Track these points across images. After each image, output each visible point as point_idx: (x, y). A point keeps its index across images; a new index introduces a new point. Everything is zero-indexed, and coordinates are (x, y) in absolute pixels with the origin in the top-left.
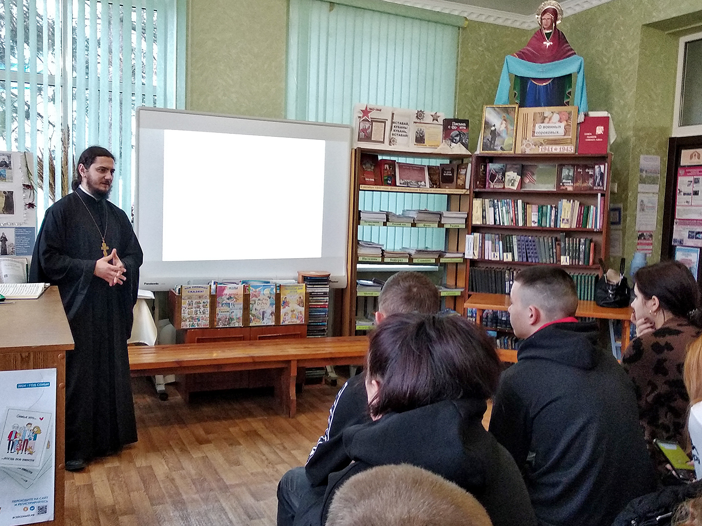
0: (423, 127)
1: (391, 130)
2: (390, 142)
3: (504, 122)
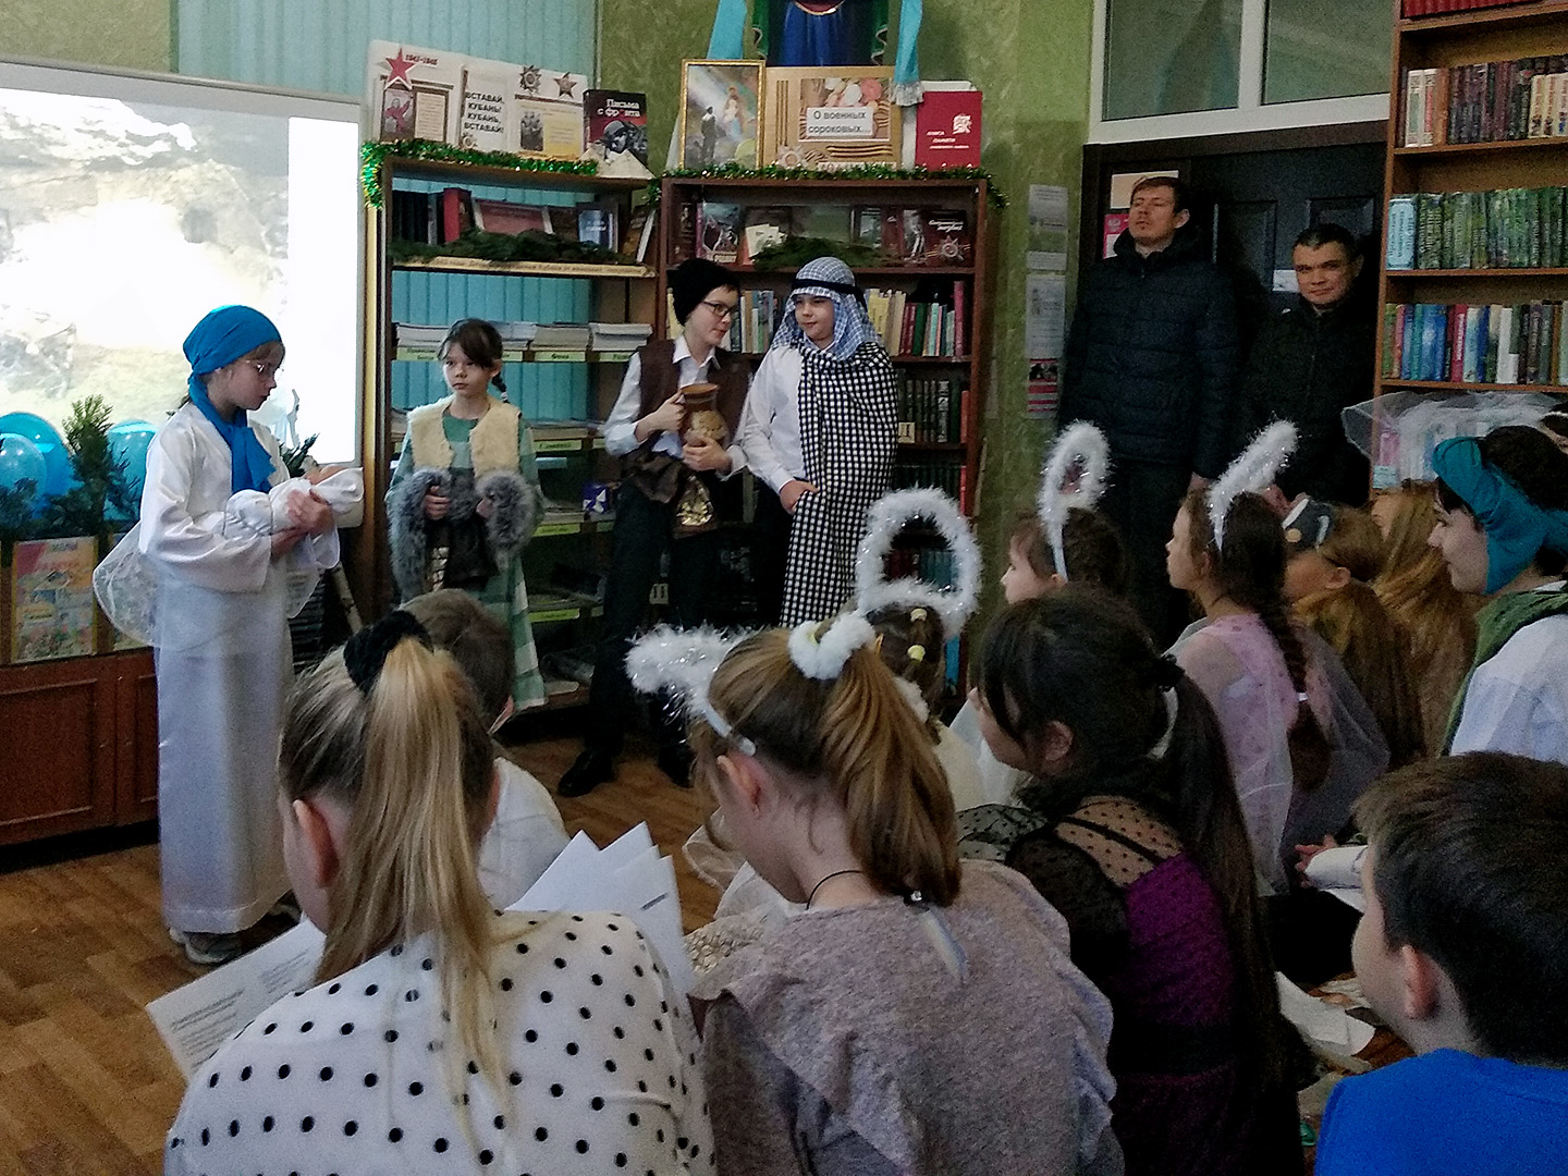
0: (538, 109)
1: (462, 115)
3: (732, 101)
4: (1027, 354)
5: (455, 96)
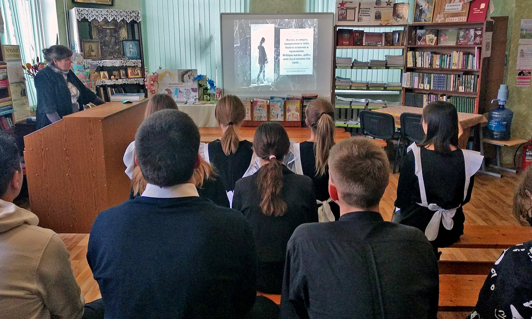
0: (380, 10)
1: (359, 13)
2: (358, 20)
3: (427, 4)
4: (517, 68)
5: (357, 10)
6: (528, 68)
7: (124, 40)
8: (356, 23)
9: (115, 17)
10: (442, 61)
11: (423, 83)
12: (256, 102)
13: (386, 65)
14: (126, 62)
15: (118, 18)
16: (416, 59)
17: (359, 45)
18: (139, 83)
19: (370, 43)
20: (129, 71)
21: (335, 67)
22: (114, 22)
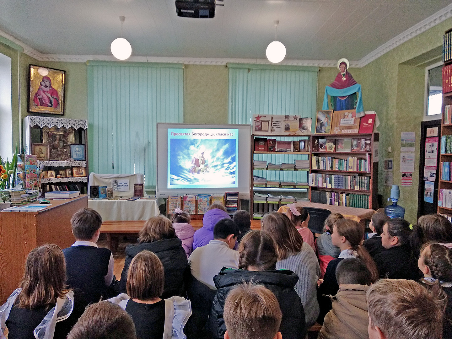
0: (289, 123)
2: (271, 131)
3: (326, 118)
4: (401, 171)
5: (270, 122)
6: (409, 171)
7: (71, 144)
8: (269, 133)
9: (65, 125)
10: (340, 164)
11: (325, 182)
12: (186, 198)
13: (295, 167)
14: (72, 163)
15: (67, 125)
16: (319, 163)
17: (272, 151)
18: (83, 181)
19: (282, 150)
20: (75, 171)
21: (253, 169)
22: (64, 129)
